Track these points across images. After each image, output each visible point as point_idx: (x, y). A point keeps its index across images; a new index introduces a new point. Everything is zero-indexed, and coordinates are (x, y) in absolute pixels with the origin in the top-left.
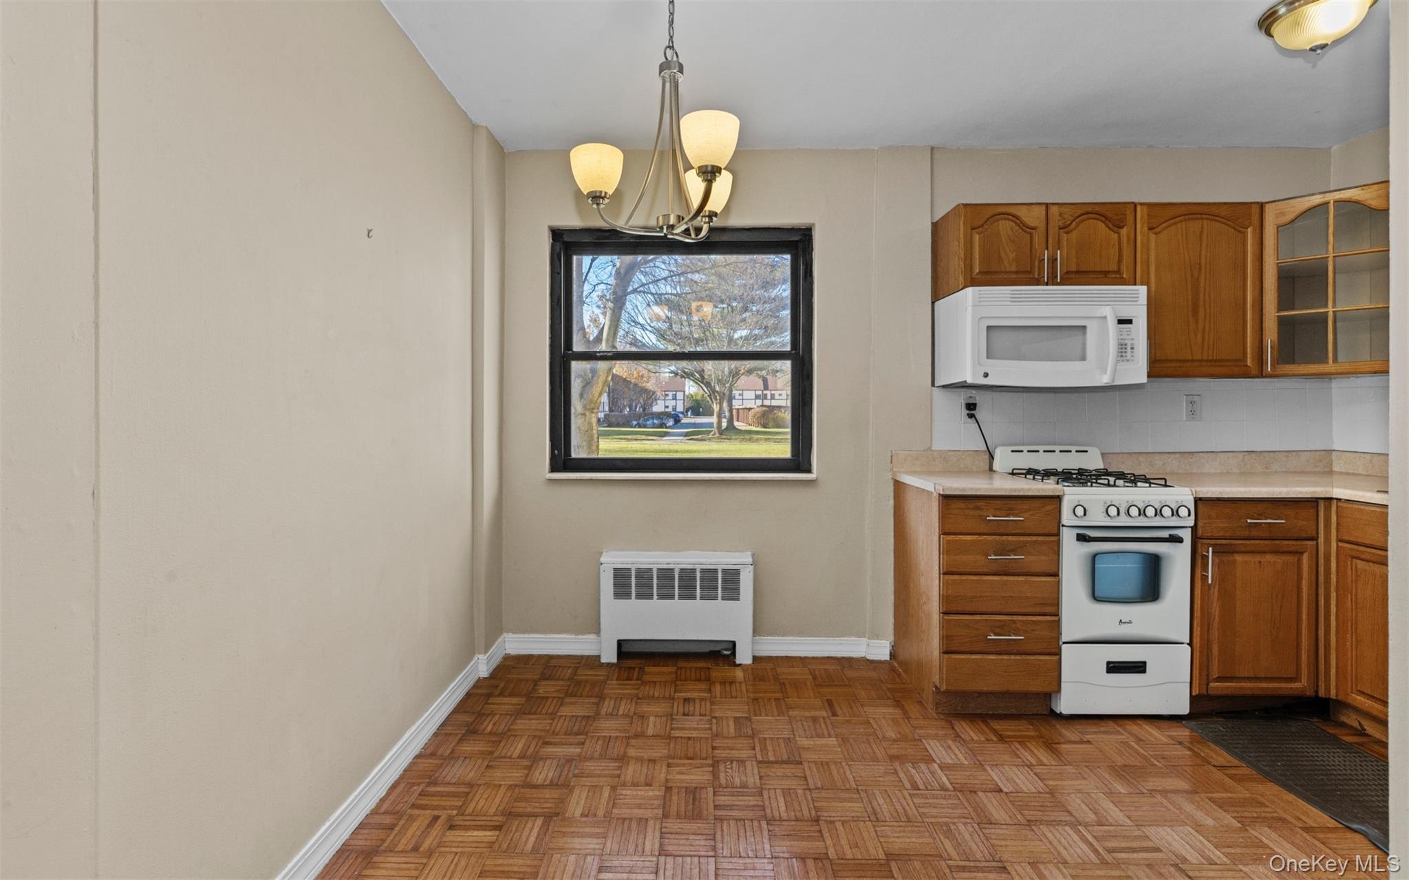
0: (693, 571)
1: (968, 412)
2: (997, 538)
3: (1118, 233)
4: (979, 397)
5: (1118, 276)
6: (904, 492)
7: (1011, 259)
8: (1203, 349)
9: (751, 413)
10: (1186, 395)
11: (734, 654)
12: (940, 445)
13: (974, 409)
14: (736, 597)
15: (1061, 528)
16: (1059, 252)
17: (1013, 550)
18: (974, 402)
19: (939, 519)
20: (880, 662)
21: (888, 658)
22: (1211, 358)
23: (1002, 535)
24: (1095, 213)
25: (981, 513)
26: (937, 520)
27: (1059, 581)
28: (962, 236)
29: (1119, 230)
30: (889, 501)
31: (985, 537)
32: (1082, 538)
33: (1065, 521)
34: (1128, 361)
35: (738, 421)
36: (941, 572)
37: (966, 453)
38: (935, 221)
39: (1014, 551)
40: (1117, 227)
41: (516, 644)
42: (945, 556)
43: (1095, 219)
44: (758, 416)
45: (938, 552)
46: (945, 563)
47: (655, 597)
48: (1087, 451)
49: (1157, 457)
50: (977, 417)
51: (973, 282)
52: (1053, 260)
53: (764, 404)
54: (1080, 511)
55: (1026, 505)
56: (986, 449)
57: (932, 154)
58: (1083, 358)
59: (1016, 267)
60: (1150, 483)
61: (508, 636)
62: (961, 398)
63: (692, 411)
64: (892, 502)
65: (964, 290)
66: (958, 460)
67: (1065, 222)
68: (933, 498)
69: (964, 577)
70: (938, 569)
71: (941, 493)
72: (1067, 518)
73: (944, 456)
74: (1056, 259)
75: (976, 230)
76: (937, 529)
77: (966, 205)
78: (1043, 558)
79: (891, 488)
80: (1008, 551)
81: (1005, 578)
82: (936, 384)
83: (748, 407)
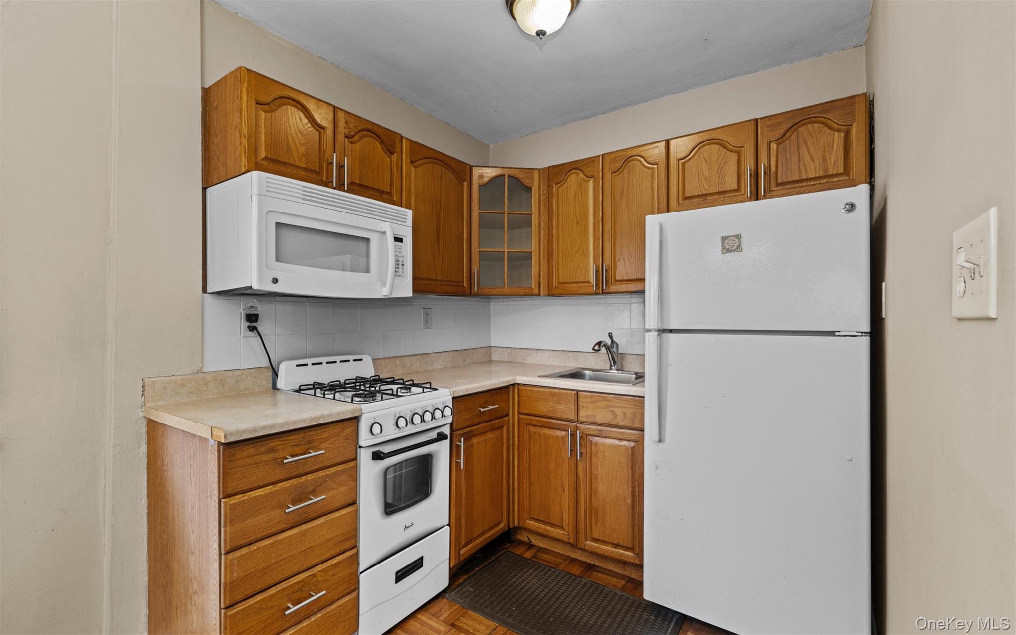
1: (248, 324)
2: (294, 481)
3: (390, 158)
4: (261, 308)
5: (390, 198)
6: (163, 436)
7: (300, 154)
8: (442, 270)
10: (423, 308)
12: (212, 365)
13: (256, 320)
15: (358, 449)
16: (346, 158)
17: (312, 491)
18: (256, 313)
19: (219, 477)
22: (446, 279)
23: (299, 476)
24: (372, 132)
25: (276, 455)
26: (217, 480)
27: (357, 510)
28: (244, 106)
29: (391, 155)
30: (139, 447)
31: (280, 484)
32: (377, 456)
33: (363, 442)
34: (400, 276)
36: (223, 552)
37: (246, 372)
38: (207, 86)
39: (314, 492)
40: (389, 152)
42: (228, 528)
43: (373, 137)
45: (217, 525)
46: (228, 539)
48: (361, 360)
49: (407, 359)
50: (259, 329)
51: (259, 167)
52: (341, 167)
54: (376, 429)
55: (324, 434)
56: (270, 366)
57: (202, 5)
58: (367, 271)
59: (306, 164)
60: (424, 388)
62: (240, 308)
64: (144, 449)
65: (248, 174)
66: (237, 382)
67: (351, 131)
68: (209, 448)
69: (254, 547)
70: (217, 547)
71: (223, 441)
72: (364, 439)
73: (220, 378)
74: (344, 166)
75: (262, 106)
76: (216, 492)
77: (249, 70)
78: (342, 489)
79: (144, 430)
80: (308, 493)
81: (304, 527)
82: (209, 290)
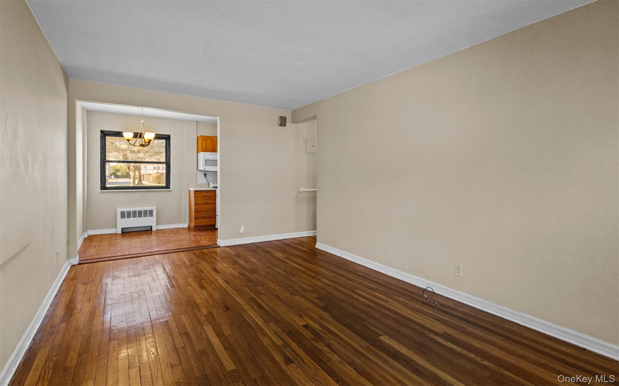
0: (141, 211)
4: (207, 173)
6: (190, 191)
7: (210, 147)
9: (151, 177)
11: (152, 229)
12: (198, 182)
14: (152, 216)
15: (216, 196)
18: (205, 174)
19: (195, 195)
20: (186, 228)
21: (188, 227)
23: (205, 198)
25: (202, 194)
27: (216, 205)
28: (202, 141)
31: (202, 198)
35: (143, 181)
36: (194, 205)
37: (203, 183)
38: (198, 136)
41: (92, 232)
42: (195, 202)
44: (156, 178)
47: (132, 217)
50: (206, 177)
51: (204, 151)
53: (159, 172)
55: (210, 192)
56: (208, 183)
57: (197, 123)
61: (89, 231)
62: (203, 173)
63: (114, 176)
64: (188, 194)
65: (202, 152)
66: (201, 184)
68: (193, 191)
69: (199, 205)
71: (196, 190)
72: (217, 194)
73: (198, 184)
76: (194, 197)
77: (202, 136)
78: (213, 201)
79: (188, 191)
80: (206, 200)
81: (206, 205)
82: (198, 170)
83: (150, 173)
